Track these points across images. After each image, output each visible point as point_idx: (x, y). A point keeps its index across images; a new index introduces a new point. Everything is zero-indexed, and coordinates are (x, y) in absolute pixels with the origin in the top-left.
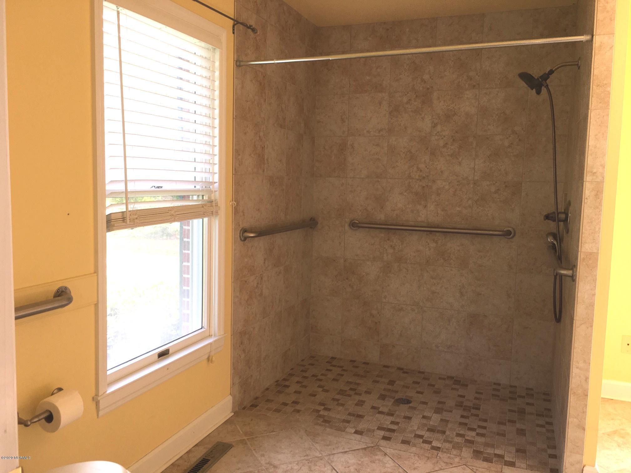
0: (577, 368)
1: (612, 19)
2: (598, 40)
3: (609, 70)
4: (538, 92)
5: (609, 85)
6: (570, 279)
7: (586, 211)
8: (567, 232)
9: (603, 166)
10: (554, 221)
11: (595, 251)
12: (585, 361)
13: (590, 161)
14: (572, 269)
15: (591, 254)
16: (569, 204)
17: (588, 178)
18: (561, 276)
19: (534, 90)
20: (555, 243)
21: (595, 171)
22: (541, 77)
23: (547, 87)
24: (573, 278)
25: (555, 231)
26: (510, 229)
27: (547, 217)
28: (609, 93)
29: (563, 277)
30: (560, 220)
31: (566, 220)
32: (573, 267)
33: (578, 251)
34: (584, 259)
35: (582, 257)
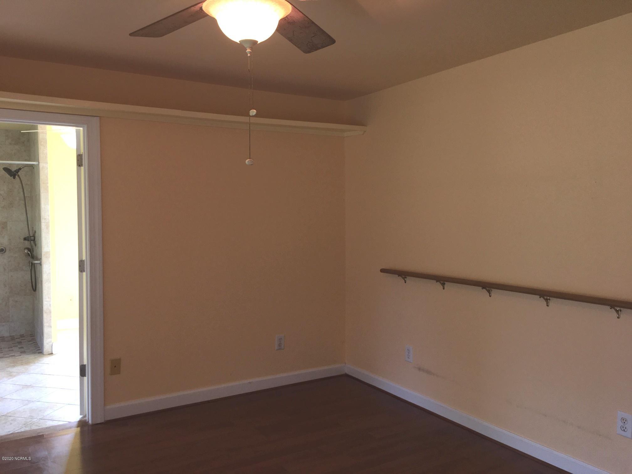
0: (46, 301)
1: (46, 157)
2: (41, 165)
3: (47, 177)
4: (14, 178)
5: (48, 183)
6: (39, 264)
7: (43, 234)
8: (36, 245)
9: (49, 216)
10: (28, 240)
11: (49, 251)
12: (49, 298)
13: (43, 214)
14: (40, 260)
15: (47, 252)
16: (35, 232)
17: (43, 221)
18: (35, 264)
19: (12, 177)
20: (29, 253)
21: (45, 218)
22: (15, 171)
23: (19, 176)
24: (40, 264)
25: (30, 247)
26: (2, 248)
27: (25, 239)
28: (48, 187)
29: (35, 265)
30: (31, 240)
31: (34, 240)
32: (40, 259)
33: (41, 252)
34: (44, 255)
35: (44, 254)
